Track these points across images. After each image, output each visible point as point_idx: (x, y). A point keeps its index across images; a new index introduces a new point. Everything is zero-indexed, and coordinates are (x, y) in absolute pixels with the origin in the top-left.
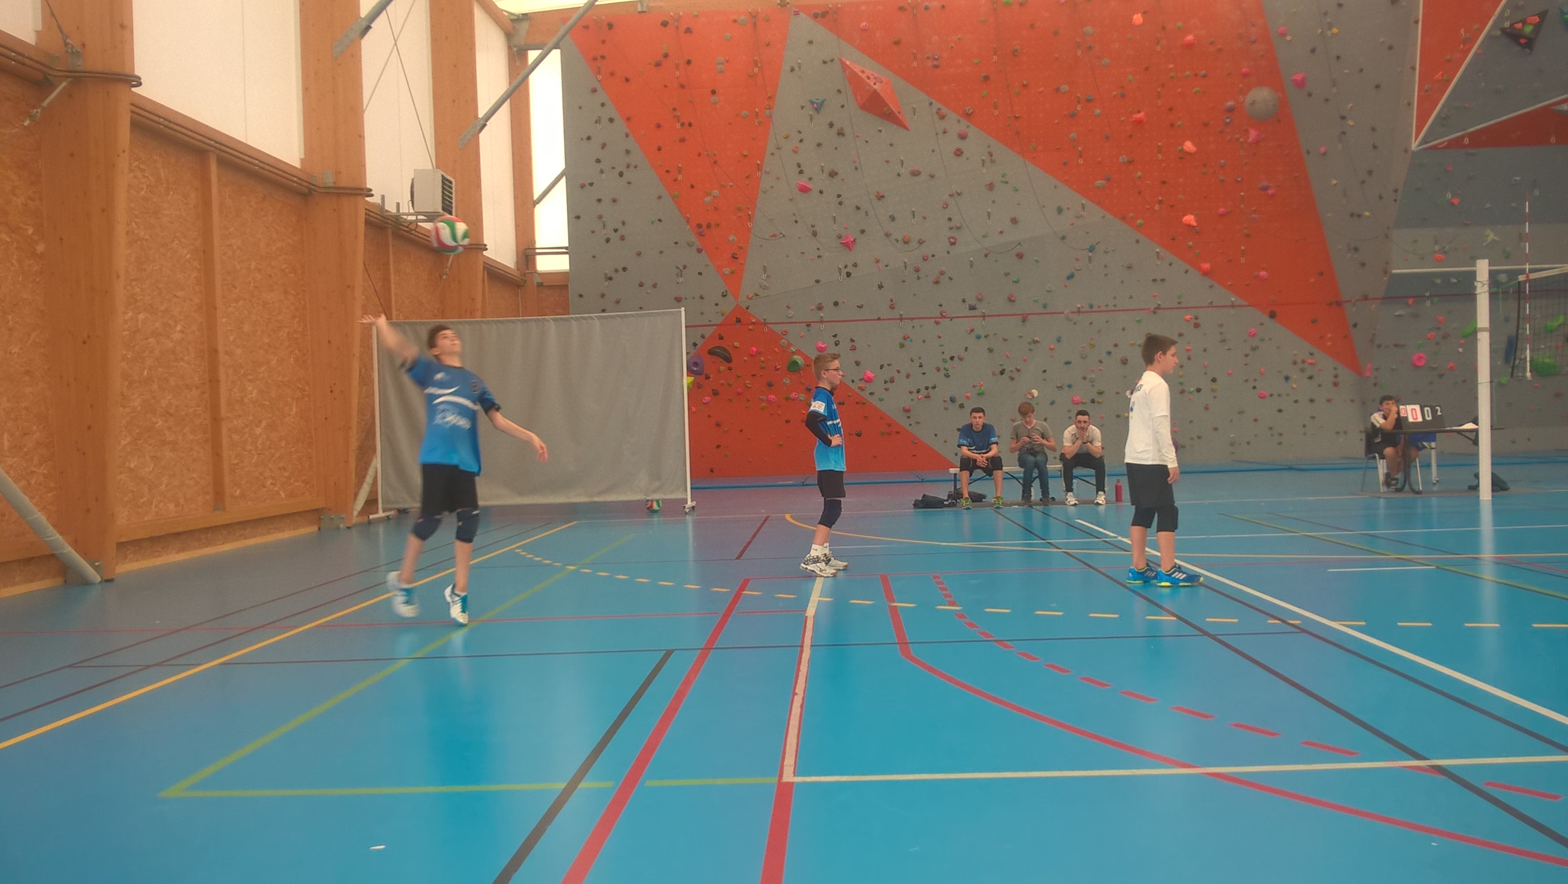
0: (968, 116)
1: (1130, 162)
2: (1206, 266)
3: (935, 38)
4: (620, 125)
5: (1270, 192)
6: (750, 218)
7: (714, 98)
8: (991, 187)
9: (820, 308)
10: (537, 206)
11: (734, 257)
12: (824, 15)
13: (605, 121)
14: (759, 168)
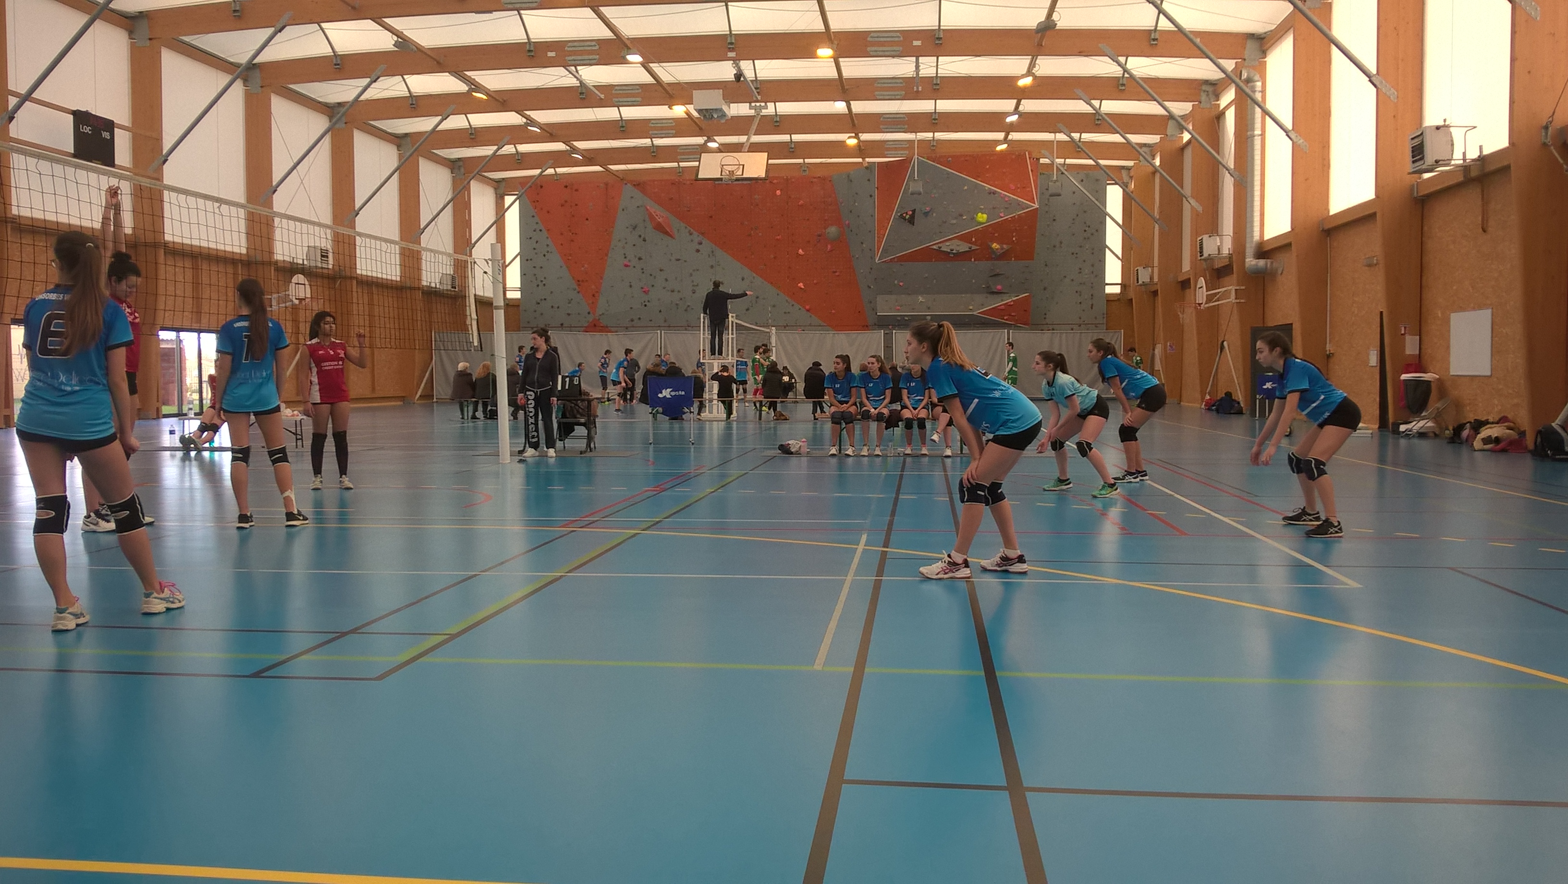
0: (703, 234)
1: (775, 258)
2: (807, 307)
3: (688, 198)
4: (545, 233)
5: (837, 274)
6: (602, 278)
7: (587, 222)
8: (712, 267)
9: (632, 320)
10: (507, 268)
11: (593, 295)
12: (638, 185)
13: (538, 231)
14: (607, 255)
